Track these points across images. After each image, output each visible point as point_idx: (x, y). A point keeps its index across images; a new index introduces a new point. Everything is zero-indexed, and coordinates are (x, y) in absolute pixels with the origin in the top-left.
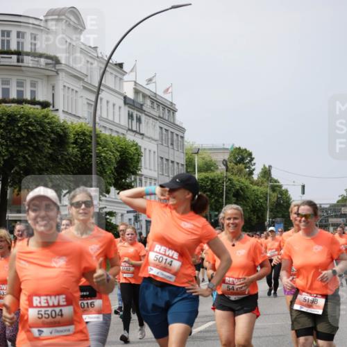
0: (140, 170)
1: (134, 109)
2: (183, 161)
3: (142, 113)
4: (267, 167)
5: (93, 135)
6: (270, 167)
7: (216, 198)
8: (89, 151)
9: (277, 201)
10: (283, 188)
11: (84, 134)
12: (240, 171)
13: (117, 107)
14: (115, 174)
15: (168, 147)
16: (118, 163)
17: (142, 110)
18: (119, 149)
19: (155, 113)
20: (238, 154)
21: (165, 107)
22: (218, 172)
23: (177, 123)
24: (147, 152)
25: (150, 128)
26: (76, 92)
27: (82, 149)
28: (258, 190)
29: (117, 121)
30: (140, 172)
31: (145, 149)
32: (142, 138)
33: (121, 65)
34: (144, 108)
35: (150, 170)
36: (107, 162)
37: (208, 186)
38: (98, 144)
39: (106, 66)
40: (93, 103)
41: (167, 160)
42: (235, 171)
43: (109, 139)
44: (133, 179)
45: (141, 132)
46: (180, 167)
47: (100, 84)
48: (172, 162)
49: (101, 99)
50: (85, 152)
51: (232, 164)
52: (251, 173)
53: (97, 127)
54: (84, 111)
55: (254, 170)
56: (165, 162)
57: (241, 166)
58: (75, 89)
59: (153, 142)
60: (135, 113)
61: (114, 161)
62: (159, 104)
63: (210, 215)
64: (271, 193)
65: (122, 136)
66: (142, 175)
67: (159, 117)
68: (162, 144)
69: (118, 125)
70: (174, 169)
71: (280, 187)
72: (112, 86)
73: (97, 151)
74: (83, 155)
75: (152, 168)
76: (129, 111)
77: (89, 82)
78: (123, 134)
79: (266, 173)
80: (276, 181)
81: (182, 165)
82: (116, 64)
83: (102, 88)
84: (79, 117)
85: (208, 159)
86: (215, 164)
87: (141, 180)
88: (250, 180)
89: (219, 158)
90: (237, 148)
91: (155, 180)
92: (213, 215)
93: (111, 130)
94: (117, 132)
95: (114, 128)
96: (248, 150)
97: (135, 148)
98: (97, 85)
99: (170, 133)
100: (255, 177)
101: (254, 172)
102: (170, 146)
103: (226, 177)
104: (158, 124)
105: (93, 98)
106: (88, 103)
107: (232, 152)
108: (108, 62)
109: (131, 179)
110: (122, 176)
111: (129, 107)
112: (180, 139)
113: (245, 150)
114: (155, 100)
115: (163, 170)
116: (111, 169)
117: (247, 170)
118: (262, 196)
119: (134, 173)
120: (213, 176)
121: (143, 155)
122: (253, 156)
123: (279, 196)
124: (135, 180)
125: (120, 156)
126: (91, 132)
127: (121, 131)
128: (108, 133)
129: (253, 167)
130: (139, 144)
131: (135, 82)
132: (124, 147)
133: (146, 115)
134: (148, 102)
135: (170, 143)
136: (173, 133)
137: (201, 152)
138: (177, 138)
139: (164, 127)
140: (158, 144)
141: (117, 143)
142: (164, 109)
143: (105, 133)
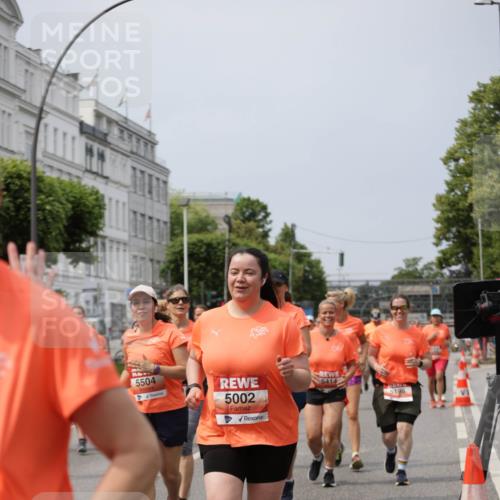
0: (101, 229)
1: (94, 141)
2: (166, 217)
3: (105, 146)
4: (289, 225)
5: (32, 176)
6: (293, 226)
7: (214, 271)
8: (27, 201)
9: (304, 276)
10: (313, 258)
11: (19, 177)
12: (250, 232)
13: (69, 138)
14: (66, 235)
15: (144, 196)
16: (69, 219)
17: (106, 141)
18: (72, 199)
19: (125, 146)
20: (247, 207)
21: (140, 137)
22: (218, 233)
23: (158, 161)
24: (114, 203)
25: (118, 168)
26: (10, 115)
27: (16, 198)
28: (275, 260)
29: (69, 157)
30: (101, 233)
31: (110, 199)
32: (106, 184)
33: (75, 76)
34: (109, 139)
35: (118, 229)
36: (53, 218)
37: (202, 253)
38: (39, 191)
39: (53, 76)
40: (33, 131)
41: (143, 215)
42: (242, 232)
43: (56, 184)
44: (92, 242)
45: (105, 174)
46: (162, 225)
47: (43, 102)
48: (151, 218)
49: (46, 126)
50: (21, 203)
51: (238, 222)
52: (265, 235)
53: (39, 166)
54: (20, 144)
55: (270, 230)
56: (139, 218)
57: (252, 224)
58: (8, 110)
59: (122, 188)
60: (96, 147)
61: (63, 216)
62: (131, 133)
63: (205, 296)
64: (295, 264)
65: (75, 180)
66: (104, 237)
67: (132, 152)
68: (135, 192)
69: (71, 164)
70: (152, 230)
71: (309, 255)
72: (62, 107)
73: (39, 202)
74: (18, 208)
75: (120, 226)
76: (86, 144)
77: (28, 100)
78: (78, 177)
79: (288, 235)
80: (303, 247)
81: (165, 223)
82: (68, 75)
83: (45, 108)
84: (12, 152)
85: (204, 215)
86: (213, 221)
87: (104, 244)
88: (264, 245)
89: (219, 213)
90: (244, 199)
91: (125, 244)
92: (209, 296)
93: (60, 171)
94: (69, 174)
95: (65, 168)
96: (261, 200)
97: (94, 197)
98: (38, 104)
99: (146, 176)
100: (272, 241)
101: (270, 234)
102: (148, 196)
103: (229, 240)
104: (129, 163)
105: (32, 123)
106: (27, 132)
107: (238, 204)
108: (55, 70)
109: (89, 242)
110: (76, 238)
111: (88, 138)
112: (162, 185)
113: (258, 201)
114: (126, 128)
115: (136, 230)
116: (59, 229)
117: (261, 230)
119: (94, 234)
120: (209, 240)
121: (107, 207)
122: (269, 210)
123: (307, 268)
124: (96, 243)
125: (73, 208)
126: (29, 173)
127: (74, 171)
128: (54, 175)
129: (268, 227)
130: (102, 192)
131: (97, 103)
132: (78, 196)
133: (112, 149)
134: (115, 131)
135: (147, 190)
136: (151, 177)
137: (192, 204)
138: (158, 184)
139: (139, 167)
140: (129, 192)
141: (68, 190)
142: (138, 141)
143: (51, 175)
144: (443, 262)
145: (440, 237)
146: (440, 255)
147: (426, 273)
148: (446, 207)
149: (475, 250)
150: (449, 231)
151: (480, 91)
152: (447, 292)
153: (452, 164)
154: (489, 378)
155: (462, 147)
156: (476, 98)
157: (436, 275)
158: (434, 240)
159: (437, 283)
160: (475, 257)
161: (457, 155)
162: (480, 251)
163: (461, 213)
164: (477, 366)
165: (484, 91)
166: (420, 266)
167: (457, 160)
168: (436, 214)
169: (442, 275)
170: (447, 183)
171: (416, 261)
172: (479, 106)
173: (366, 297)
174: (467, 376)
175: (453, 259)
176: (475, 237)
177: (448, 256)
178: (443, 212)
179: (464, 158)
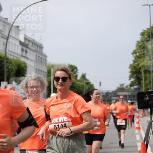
0: (26, 74)
1: (24, 47)
3: (27, 48)
5: (5, 58)
6: (85, 74)
8: (3, 65)
9: (88, 89)
11: (1, 58)
13: (16, 46)
16: (16, 71)
18: (17, 65)
20: (71, 68)
21: (38, 46)
23: (44, 53)
24: (30, 66)
25: (31, 55)
28: (80, 84)
29: (16, 52)
32: (28, 60)
33: (18, 27)
34: (29, 46)
38: (7, 62)
40: (5, 44)
41: (39, 70)
43: (12, 60)
45: (27, 57)
46: (45, 73)
47: (9, 35)
48: (41, 71)
49: (9, 42)
52: (77, 76)
53: (7, 54)
59: (32, 61)
60: (25, 49)
61: (14, 70)
62: (35, 45)
65: (18, 59)
67: (36, 50)
68: (36, 63)
69: (17, 54)
70: (42, 74)
71: (90, 83)
72: (14, 36)
76: (22, 48)
78: (19, 58)
79: (84, 76)
80: (88, 80)
81: (46, 72)
82: (16, 26)
83: (9, 37)
88: (76, 80)
93: (13, 56)
94: (16, 57)
95: (15, 55)
97: (24, 64)
98: (7, 35)
100: (79, 78)
102: (40, 64)
104: (35, 54)
105: (5, 41)
108: (12, 25)
111: (22, 46)
112: (45, 60)
113: (74, 66)
114: (34, 43)
116: (13, 74)
117: (75, 75)
118: (81, 86)
119: (24, 76)
121: (28, 67)
123: (89, 87)
125: (18, 68)
126: (4, 57)
127: (18, 56)
129: (77, 74)
130: (26, 63)
131: (25, 35)
132: (19, 64)
133: (30, 49)
134: (31, 44)
135: (40, 62)
136: (41, 58)
137: (54, 67)
138: (44, 60)
139: (38, 55)
140: (35, 63)
141: (16, 62)
142: (38, 47)
143: (11, 57)
144: (132, 85)
145: (131, 77)
146: (131, 83)
147: (126, 88)
148: (133, 68)
149: (141, 81)
150: (133, 75)
151: (143, 32)
152: (133, 94)
153: (135, 55)
154: (148, 121)
155: (138, 49)
156: (142, 34)
157: (129, 89)
158: (129, 78)
159: (129, 91)
160: (141, 84)
161: (136, 52)
162: (143, 82)
163: (137, 70)
164: (142, 117)
165: (145, 32)
166: (124, 86)
167: (136, 53)
168: (130, 70)
169: (131, 89)
170: (133, 61)
171: (123, 85)
172: (143, 37)
173: (108, 96)
174: (139, 120)
175: (135, 84)
176: (141, 77)
177: (133, 83)
178: (132, 69)
179: (138, 53)
